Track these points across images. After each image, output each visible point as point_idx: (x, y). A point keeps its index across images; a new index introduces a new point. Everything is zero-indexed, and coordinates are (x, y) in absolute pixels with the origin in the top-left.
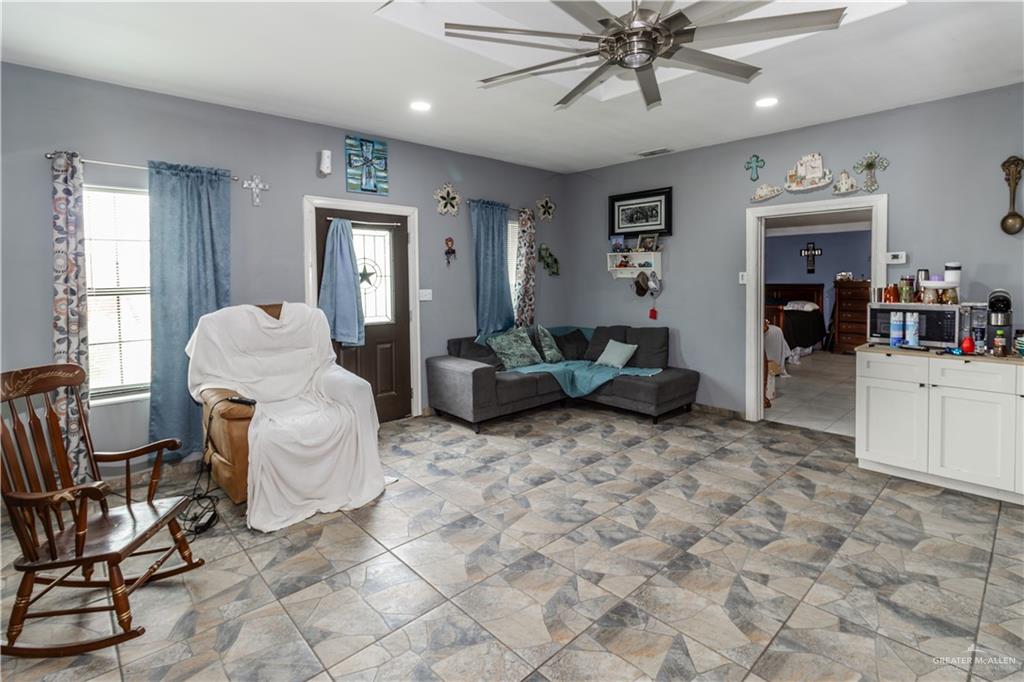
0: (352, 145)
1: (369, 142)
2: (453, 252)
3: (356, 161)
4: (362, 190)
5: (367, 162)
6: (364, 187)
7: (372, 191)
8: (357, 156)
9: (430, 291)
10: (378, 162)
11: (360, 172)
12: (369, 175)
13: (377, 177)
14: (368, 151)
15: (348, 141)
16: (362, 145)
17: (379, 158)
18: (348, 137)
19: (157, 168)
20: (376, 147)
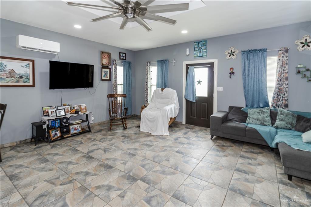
0: (195, 45)
1: (201, 42)
2: (233, 73)
3: (197, 49)
4: (198, 57)
5: (200, 48)
6: (198, 56)
7: (201, 57)
8: (197, 47)
9: (222, 88)
10: (203, 47)
11: (197, 52)
12: (200, 52)
13: (203, 52)
14: (200, 45)
15: (195, 44)
16: (198, 44)
17: (204, 46)
18: (195, 43)
19: (158, 61)
20: (203, 43)
